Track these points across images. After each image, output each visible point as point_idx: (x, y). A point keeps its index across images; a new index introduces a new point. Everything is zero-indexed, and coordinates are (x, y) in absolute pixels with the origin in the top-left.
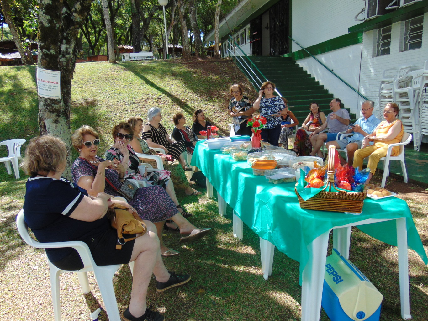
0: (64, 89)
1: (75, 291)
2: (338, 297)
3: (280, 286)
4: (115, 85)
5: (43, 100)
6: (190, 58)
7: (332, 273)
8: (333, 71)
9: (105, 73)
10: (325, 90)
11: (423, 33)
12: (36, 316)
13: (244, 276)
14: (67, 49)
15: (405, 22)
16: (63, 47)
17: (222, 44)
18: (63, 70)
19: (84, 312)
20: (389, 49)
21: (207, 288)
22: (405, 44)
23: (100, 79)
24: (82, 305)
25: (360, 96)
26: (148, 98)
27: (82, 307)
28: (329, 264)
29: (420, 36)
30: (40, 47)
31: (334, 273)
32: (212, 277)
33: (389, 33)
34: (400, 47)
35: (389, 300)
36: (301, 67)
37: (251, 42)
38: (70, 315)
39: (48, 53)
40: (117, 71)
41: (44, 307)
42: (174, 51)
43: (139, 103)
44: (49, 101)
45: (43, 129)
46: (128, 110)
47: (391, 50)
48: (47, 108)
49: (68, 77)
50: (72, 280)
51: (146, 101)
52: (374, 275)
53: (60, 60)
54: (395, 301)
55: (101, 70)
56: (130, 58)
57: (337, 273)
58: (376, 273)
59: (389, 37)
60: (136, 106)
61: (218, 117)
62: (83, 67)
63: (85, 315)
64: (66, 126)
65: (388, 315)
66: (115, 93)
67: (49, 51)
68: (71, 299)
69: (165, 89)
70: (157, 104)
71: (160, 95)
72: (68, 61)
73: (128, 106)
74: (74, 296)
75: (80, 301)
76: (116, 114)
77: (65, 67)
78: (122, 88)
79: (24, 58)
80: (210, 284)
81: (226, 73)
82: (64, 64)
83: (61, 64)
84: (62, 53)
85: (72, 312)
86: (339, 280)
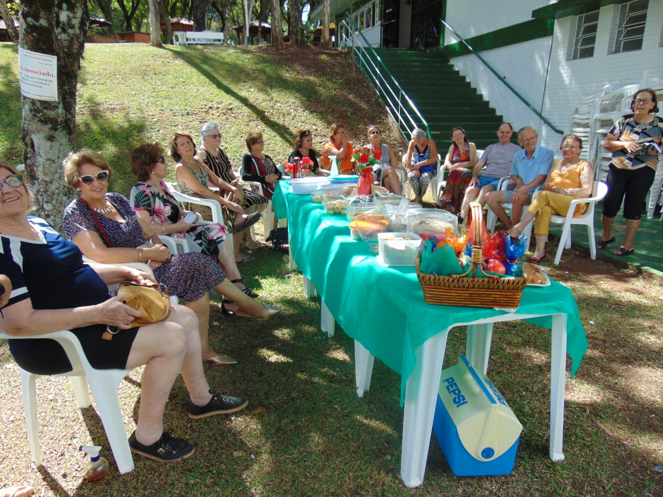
0: (65, 86)
1: (68, 404)
2: (456, 427)
3: (380, 407)
4: (159, 83)
5: (28, 101)
6: (282, 46)
7: (454, 391)
8: (506, 80)
9: (144, 63)
10: (490, 109)
11: (646, 25)
12: (3, 438)
13: (327, 389)
14: (69, 19)
15: (620, 6)
16: (64, 16)
17: (337, 25)
18: (64, 54)
19: (78, 436)
20: (593, 48)
21: (271, 406)
22: (618, 42)
23: (134, 71)
24: (76, 425)
25: (542, 122)
26: (210, 108)
27: (75, 428)
28: (452, 378)
29: (641, 31)
30: (23, 14)
31: (457, 392)
32: (279, 390)
33: (595, 23)
34: (610, 47)
35: (537, 432)
36: (457, 70)
37: (381, 25)
38: (56, 439)
39: (37, 24)
40: (163, 60)
41: (17, 425)
42: (260, 33)
43: (196, 114)
44: (38, 105)
45: (29, 149)
46: (178, 125)
47: (595, 51)
48: (35, 115)
49: (72, 66)
50: (64, 387)
51: (207, 112)
52: (521, 395)
53: (59, 38)
54: (545, 434)
55: (136, 58)
56: (187, 40)
57: (460, 392)
58: (524, 393)
59: (594, 29)
60: (191, 120)
61: (320, 143)
62: (108, 50)
63: (78, 439)
64: (68, 146)
65: (531, 453)
66: (157, 96)
67: (37, 21)
68: (59, 415)
69: (240, 94)
70: (224, 117)
71: (230, 104)
72: (72, 39)
73: (179, 119)
74: (65, 410)
75: (73, 419)
76: (158, 131)
77: (66, 50)
78: (170, 89)
79: (12, 29)
80: (275, 401)
81: (337, 74)
82: (66, 44)
83: (60, 44)
84: (61, 25)
85: (59, 435)
86: (462, 402)
